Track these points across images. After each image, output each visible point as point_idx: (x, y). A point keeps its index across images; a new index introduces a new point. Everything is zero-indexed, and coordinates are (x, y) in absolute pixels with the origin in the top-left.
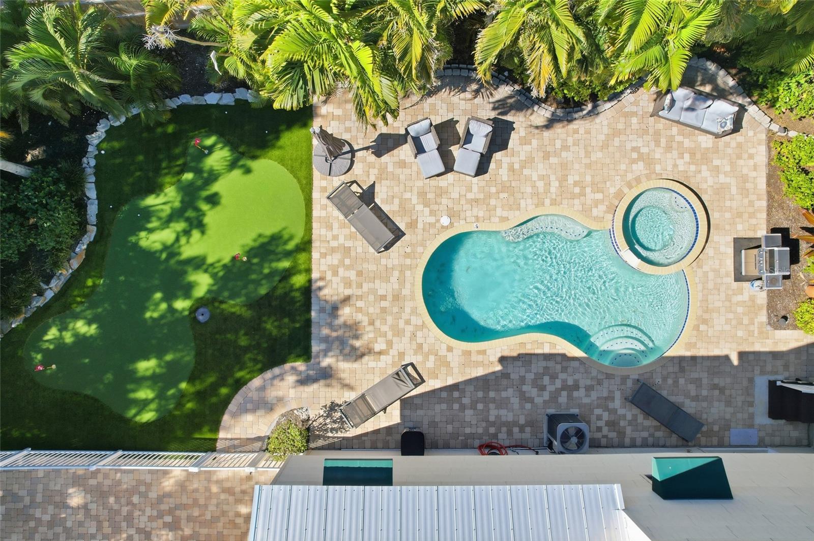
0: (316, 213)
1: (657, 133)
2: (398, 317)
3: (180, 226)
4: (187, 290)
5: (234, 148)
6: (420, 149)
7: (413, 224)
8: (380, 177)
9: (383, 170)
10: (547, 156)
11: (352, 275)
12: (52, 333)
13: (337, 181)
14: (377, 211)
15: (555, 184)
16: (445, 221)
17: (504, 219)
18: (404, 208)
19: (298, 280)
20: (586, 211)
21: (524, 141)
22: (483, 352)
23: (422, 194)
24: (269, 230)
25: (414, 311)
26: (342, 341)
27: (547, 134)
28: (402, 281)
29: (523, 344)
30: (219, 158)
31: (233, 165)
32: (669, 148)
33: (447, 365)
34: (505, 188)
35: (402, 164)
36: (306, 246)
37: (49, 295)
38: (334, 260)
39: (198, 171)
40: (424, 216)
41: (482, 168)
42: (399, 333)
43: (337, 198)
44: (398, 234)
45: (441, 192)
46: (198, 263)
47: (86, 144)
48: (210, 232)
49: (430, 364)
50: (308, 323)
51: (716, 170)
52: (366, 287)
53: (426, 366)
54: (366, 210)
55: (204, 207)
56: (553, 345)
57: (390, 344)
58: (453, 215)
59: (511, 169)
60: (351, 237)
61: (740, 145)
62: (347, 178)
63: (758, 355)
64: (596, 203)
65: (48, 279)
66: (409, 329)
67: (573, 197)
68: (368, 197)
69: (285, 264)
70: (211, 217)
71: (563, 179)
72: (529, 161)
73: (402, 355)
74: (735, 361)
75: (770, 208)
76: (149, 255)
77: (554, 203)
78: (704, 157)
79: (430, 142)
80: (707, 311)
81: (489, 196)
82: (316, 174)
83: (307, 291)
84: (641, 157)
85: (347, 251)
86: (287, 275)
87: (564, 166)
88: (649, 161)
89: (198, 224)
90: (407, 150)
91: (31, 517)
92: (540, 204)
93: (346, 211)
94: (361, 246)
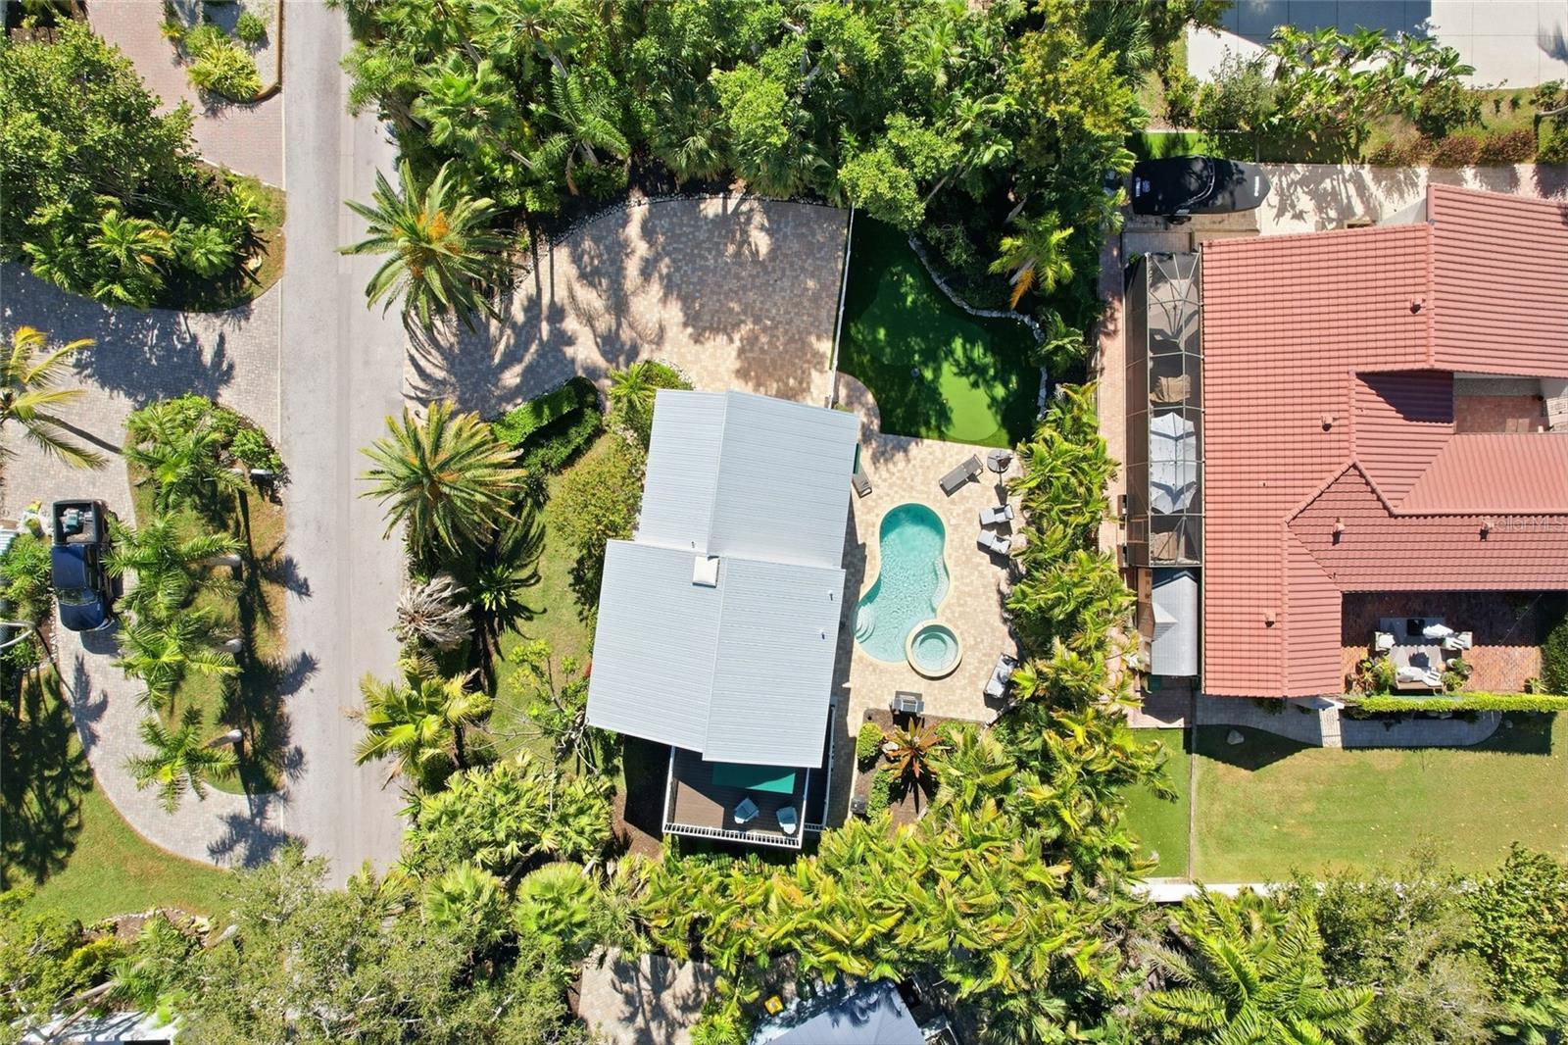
0: (967, 446)
1: (990, 655)
2: (900, 487)
3: (963, 362)
4: (925, 363)
5: (1004, 400)
6: (997, 511)
7: (953, 502)
8: (983, 487)
9: (987, 489)
10: (984, 586)
11: (928, 463)
12: (910, 280)
13: (984, 461)
14: (964, 483)
15: (967, 589)
16: (953, 522)
17: (950, 556)
18: (963, 498)
19: (923, 430)
20: (948, 606)
21: (994, 575)
22: (873, 534)
23: (970, 510)
24: (954, 417)
25: (903, 497)
26: (883, 454)
27: (994, 588)
28: (921, 492)
29: (874, 558)
30: (1000, 391)
31: (993, 399)
32: (980, 661)
33: (868, 513)
34: (968, 560)
35: (989, 501)
36: (942, 437)
37: (938, 282)
38: (938, 454)
39: (994, 378)
40: (958, 509)
41: (982, 547)
42: (891, 486)
43: (974, 462)
44: (949, 493)
45: (970, 522)
46: (937, 371)
47: (1024, 314)
48: (956, 378)
49: (870, 503)
50: (898, 434)
51: (964, 689)
52: (920, 471)
53: (869, 500)
54: (965, 476)
55: (972, 378)
56: (871, 576)
57: (885, 480)
58: (956, 527)
59: (980, 564)
60: (950, 465)
61: (977, 705)
62: (985, 467)
63: (847, 700)
64: (953, 613)
65: (946, 282)
66: (891, 492)
67: (959, 599)
68: (973, 478)
69: (933, 422)
70: (964, 381)
71: (969, 594)
72: (982, 575)
73: (877, 487)
74: (845, 685)
75: (938, 718)
76: (948, 342)
77: (956, 587)
78: (972, 683)
79: (1000, 518)
80: (881, 671)
81: (965, 549)
82: (989, 450)
83: (917, 436)
84: (977, 643)
85: (942, 462)
86: (927, 424)
87: (977, 596)
88: (974, 647)
89: (962, 373)
90: (997, 504)
91: (808, 257)
92: (957, 579)
93: (967, 464)
94: (945, 471)
